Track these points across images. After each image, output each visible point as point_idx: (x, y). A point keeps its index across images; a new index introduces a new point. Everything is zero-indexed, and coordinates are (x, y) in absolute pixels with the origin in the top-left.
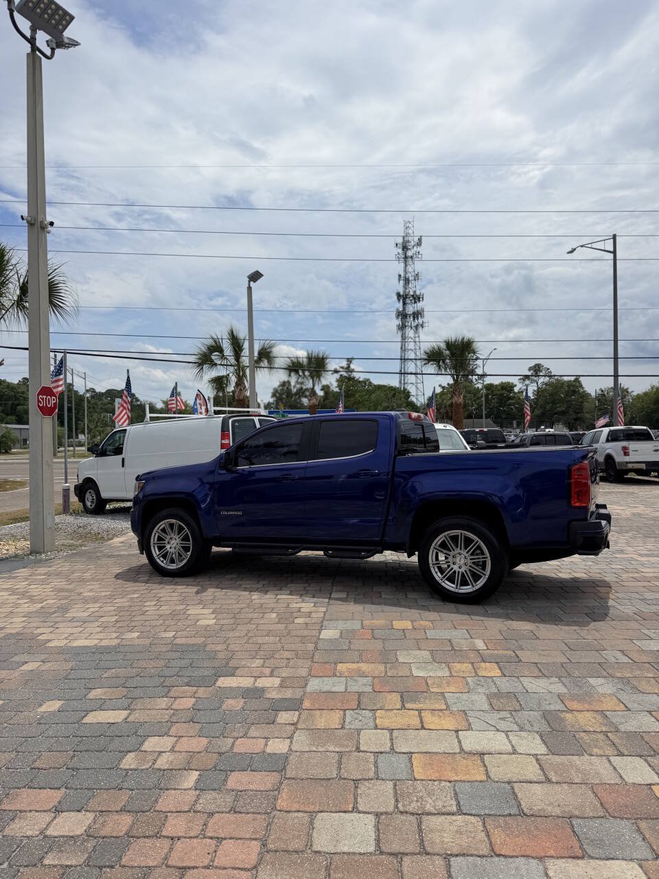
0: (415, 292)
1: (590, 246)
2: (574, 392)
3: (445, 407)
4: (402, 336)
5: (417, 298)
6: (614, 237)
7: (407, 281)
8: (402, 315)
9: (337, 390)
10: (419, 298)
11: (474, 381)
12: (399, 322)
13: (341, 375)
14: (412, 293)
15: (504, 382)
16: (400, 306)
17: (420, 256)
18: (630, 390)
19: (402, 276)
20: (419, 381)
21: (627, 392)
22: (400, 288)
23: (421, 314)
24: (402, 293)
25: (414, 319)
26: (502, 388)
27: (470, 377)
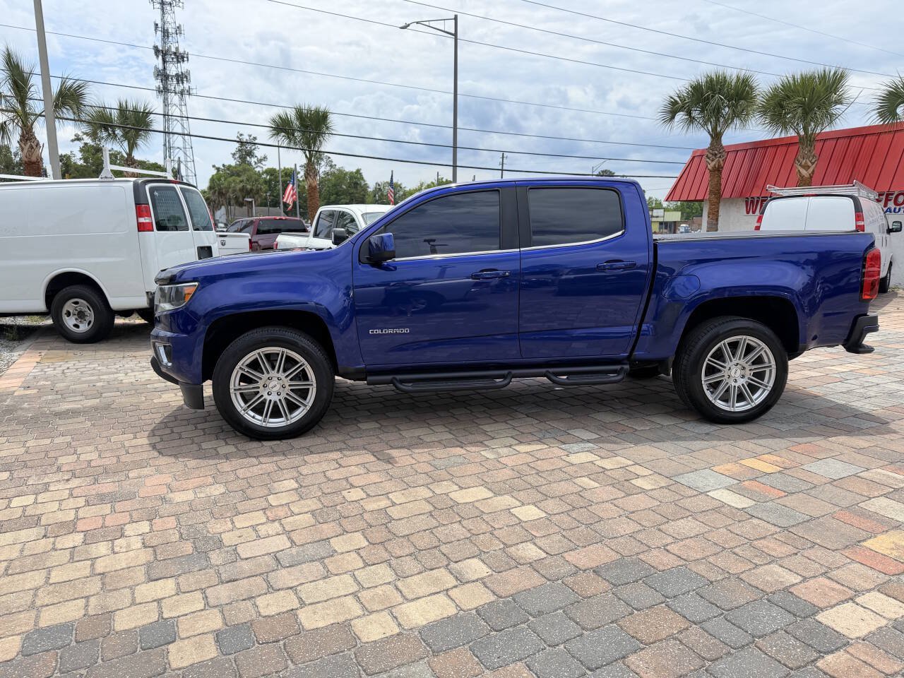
0: (177, 49)
1: (427, 23)
2: (356, 184)
3: (234, 191)
4: (164, 102)
5: (180, 58)
6: (456, 18)
7: (166, 34)
8: (163, 75)
9: (81, 162)
10: (183, 58)
11: (253, 164)
12: (158, 83)
13: (86, 144)
14: (173, 50)
15: (287, 167)
16: (159, 62)
17: (181, 4)
18: (403, 186)
19: (159, 26)
20: (189, 159)
21: (401, 188)
22: (157, 40)
23: (186, 77)
24: (161, 48)
25: (178, 83)
26: (286, 174)
27: (248, 158)
